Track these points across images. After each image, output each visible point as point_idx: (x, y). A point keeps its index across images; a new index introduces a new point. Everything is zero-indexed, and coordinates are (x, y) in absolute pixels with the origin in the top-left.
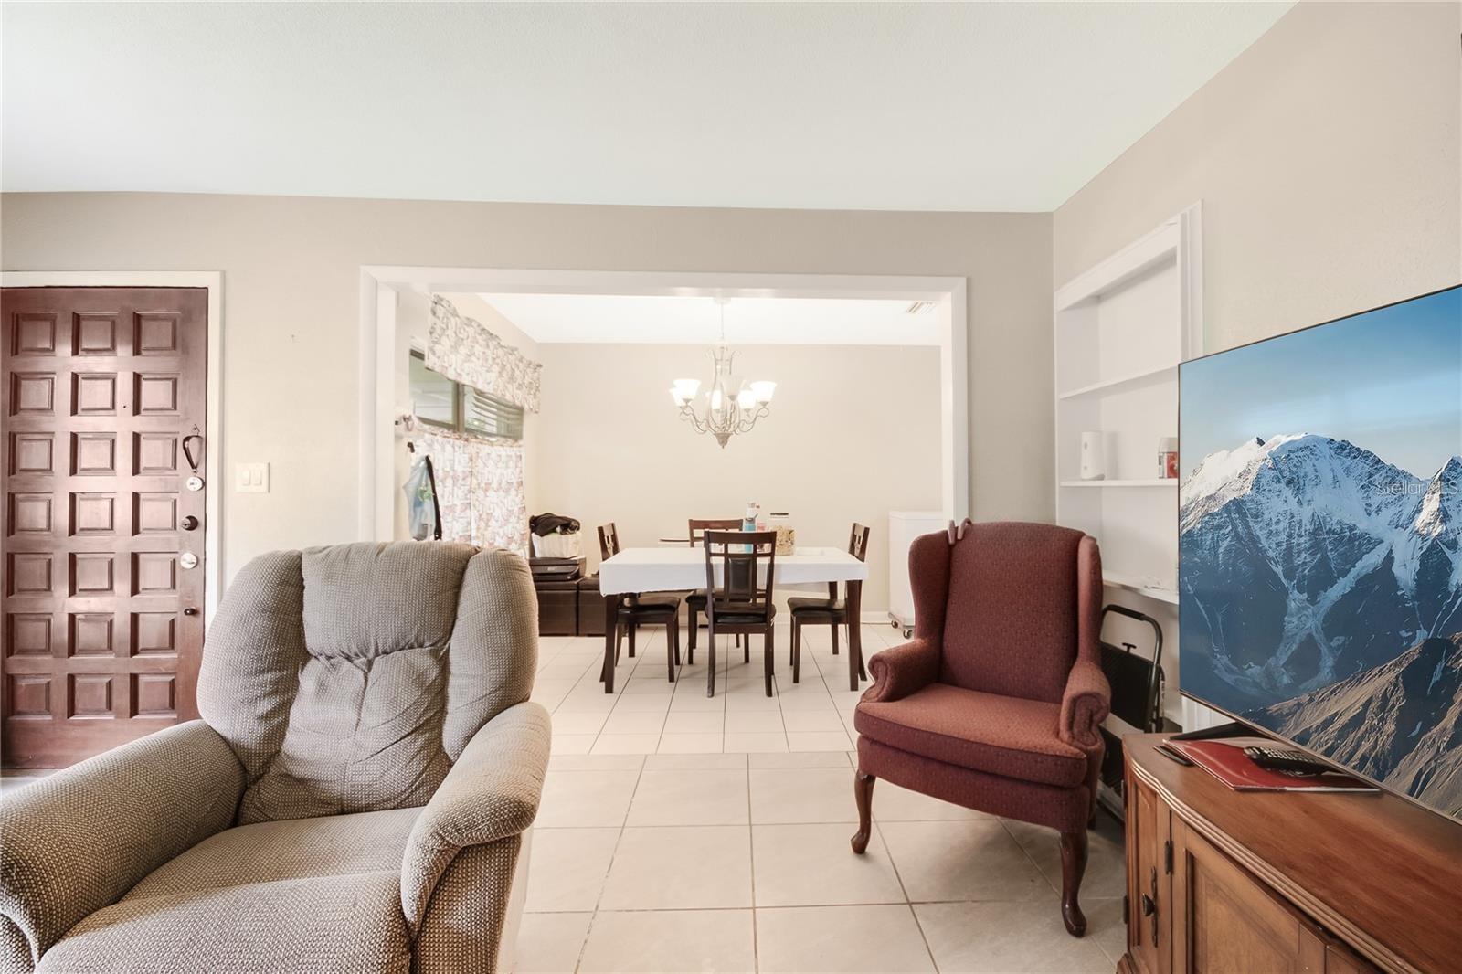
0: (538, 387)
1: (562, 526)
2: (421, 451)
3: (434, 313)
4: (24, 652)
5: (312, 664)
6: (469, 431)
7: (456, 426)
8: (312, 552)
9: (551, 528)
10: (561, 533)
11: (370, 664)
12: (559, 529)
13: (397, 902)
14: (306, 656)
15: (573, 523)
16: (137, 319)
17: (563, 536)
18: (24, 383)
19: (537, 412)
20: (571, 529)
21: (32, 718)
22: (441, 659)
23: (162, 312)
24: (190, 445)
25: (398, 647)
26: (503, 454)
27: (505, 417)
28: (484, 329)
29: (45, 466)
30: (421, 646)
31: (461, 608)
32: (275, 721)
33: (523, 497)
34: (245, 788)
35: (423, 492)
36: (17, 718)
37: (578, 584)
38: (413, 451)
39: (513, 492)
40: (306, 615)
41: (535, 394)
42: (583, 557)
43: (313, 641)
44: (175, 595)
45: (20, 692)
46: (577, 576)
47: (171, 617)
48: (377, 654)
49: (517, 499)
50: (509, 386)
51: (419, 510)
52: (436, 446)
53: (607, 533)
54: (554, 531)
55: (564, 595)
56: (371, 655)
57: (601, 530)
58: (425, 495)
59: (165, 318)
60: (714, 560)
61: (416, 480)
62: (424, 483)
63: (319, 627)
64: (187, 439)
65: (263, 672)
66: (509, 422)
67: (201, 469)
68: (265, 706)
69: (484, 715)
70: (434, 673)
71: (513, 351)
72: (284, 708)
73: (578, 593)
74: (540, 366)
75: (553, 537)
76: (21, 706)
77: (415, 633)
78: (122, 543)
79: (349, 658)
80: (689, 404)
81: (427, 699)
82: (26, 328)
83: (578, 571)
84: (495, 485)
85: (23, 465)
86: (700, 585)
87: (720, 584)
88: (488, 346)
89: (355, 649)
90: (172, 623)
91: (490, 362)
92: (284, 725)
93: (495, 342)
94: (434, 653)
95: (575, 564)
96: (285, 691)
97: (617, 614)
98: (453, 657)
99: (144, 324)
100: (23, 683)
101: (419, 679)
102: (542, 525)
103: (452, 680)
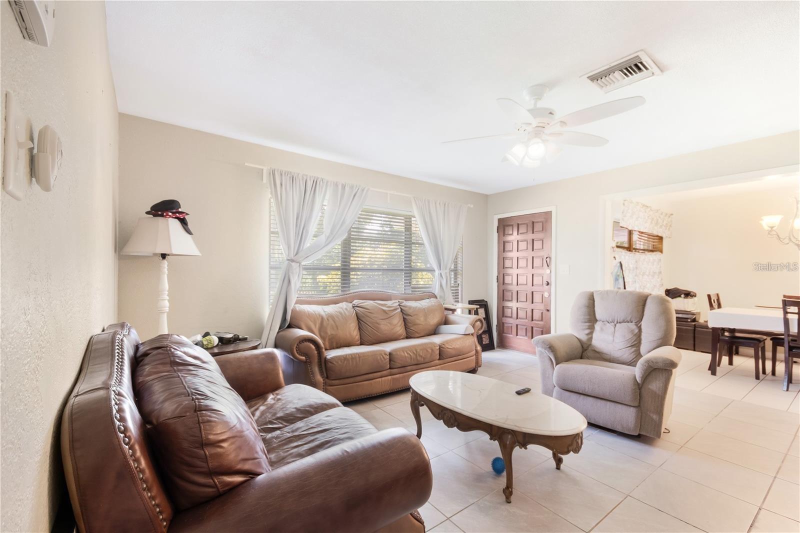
0: (670, 225)
1: (685, 294)
2: (618, 260)
3: (624, 204)
4: (506, 317)
5: (598, 323)
6: (636, 249)
7: (630, 248)
8: (596, 291)
9: (678, 295)
10: (684, 298)
11: (615, 325)
12: (683, 296)
13: (635, 377)
14: (596, 321)
15: (692, 293)
16: (533, 222)
17: (686, 300)
18: (506, 244)
19: (669, 238)
20: (691, 296)
21: (509, 335)
22: (639, 327)
23: (540, 220)
24: (548, 259)
25: (624, 322)
26: (651, 259)
27: (652, 242)
28: (644, 205)
29: (511, 266)
30: (632, 322)
31: (645, 313)
32: (590, 336)
33: (662, 279)
34: (583, 352)
35: (618, 275)
36: (504, 334)
37: (695, 325)
38: (615, 259)
39: (656, 277)
40: (596, 309)
41: (669, 229)
42: (699, 311)
43: (598, 316)
44: (543, 305)
45: (505, 328)
46: (694, 320)
47: (542, 311)
48: (617, 323)
49: (659, 280)
50: (656, 228)
51: (617, 282)
52: (623, 257)
53: (714, 298)
54: (680, 296)
55: (686, 329)
56: (615, 322)
57: (709, 296)
58: (620, 276)
59: (540, 222)
60: (789, 316)
61: (616, 270)
62: (619, 272)
63: (599, 313)
64: (547, 258)
65: (586, 322)
66: (654, 244)
67: (550, 266)
68: (587, 331)
69: (655, 346)
70: (637, 331)
71: (657, 211)
72: (591, 333)
73: (695, 330)
74: (672, 214)
75: (678, 299)
76: (505, 331)
77: (630, 318)
78: (529, 288)
79: (608, 322)
80: (773, 229)
81: (635, 338)
82: (507, 228)
83: (695, 318)
84: (647, 273)
85: (506, 266)
86: (779, 328)
87: (794, 329)
88: (646, 212)
89: (611, 320)
90: (542, 313)
91: (647, 218)
92: (591, 338)
93: (649, 209)
94: (637, 325)
95: (693, 314)
96: (592, 328)
97: (719, 339)
98: (642, 327)
99: (535, 224)
100: (506, 325)
101: (632, 331)
102: (673, 293)
103: (643, 334)
